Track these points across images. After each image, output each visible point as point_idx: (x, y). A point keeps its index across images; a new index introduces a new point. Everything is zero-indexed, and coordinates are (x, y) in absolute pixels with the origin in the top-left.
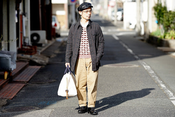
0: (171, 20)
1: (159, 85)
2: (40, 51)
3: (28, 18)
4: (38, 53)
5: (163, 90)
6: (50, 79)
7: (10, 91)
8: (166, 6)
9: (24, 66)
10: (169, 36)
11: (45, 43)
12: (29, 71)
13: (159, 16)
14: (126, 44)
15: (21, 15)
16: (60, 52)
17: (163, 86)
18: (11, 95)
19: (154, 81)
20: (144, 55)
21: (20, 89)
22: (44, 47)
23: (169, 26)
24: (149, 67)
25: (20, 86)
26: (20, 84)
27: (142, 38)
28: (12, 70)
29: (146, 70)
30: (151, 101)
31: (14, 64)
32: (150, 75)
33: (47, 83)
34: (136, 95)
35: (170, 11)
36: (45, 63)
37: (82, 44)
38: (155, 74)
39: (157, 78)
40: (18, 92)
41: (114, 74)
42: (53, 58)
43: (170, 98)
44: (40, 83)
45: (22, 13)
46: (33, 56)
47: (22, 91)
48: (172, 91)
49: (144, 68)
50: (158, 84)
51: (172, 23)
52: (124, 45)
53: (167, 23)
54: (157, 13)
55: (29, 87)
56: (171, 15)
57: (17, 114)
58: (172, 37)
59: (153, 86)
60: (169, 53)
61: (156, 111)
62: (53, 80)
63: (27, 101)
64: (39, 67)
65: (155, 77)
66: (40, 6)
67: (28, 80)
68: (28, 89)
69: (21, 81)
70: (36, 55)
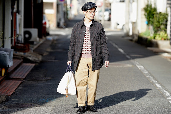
0: (162, 21)
1: (155, 85)
2: (33, 49)
3: (21, 16)
4: (30, 50)
5: (159, 90)
6: (45, 76)
7: (8, 88)
8: (156, 7)
9: (18, 63)
10: (159, 37)
11: (36, 41)
12: (24, 69)
13: (148, 17)
14: (116, 44)
15: (15, 13)
16: (52, 51)
17: (158, 86)
18: (9, 91)
19: (149, 80)
20: (136, 55)
21: (17, 86)
22: (36, 45)
23: (159, 27)
24: (142, 67)
25: (17, 83)
26: (17, 81)
27: (130, 38)
28: (10, 66)
29: (140, 70)
30: (149, 100)
31: (11, 61)
32: (145, 75)
33: (43, 80)
34: (133, 95)
35: (160, 13)
36: (38, 60)
37: (85, 43)
38: (149, 74)
39: (152, 78)
40: (16, 88)
41: (109, 73)
42: (45, 56)
43: (167, 98)
44: (36, 80)
45: (16, 11)
46: (27, 54)
47: (20, 88)
48: (168, 91)
49: (137, 68)
50: (153, 84)
51: (162, 24)
52: (114, 45)
53: (157, 23)
54: (147, 13)
55: (26, 84)
56: (161, 17)
57: (18, 111)
58: (162, 38)
59: (149, 86)
60: (160, 53)
61: (156, 111)
62: (49, 78)
63: (26, 98)
64: (33, 65)
65: (150, 77)
66: (33, 4)
67: (24, 77)
68: (25, 86)
69: (17, 78)
70: (29, 52)
